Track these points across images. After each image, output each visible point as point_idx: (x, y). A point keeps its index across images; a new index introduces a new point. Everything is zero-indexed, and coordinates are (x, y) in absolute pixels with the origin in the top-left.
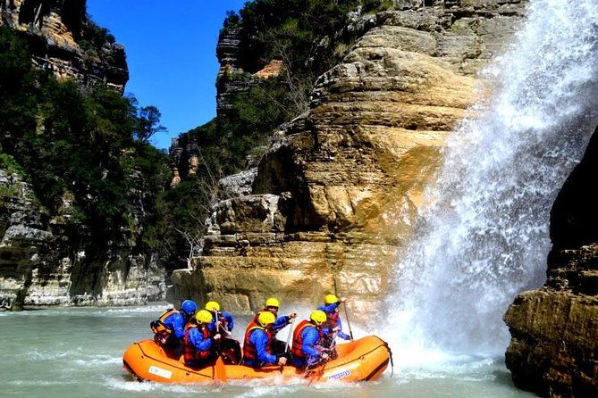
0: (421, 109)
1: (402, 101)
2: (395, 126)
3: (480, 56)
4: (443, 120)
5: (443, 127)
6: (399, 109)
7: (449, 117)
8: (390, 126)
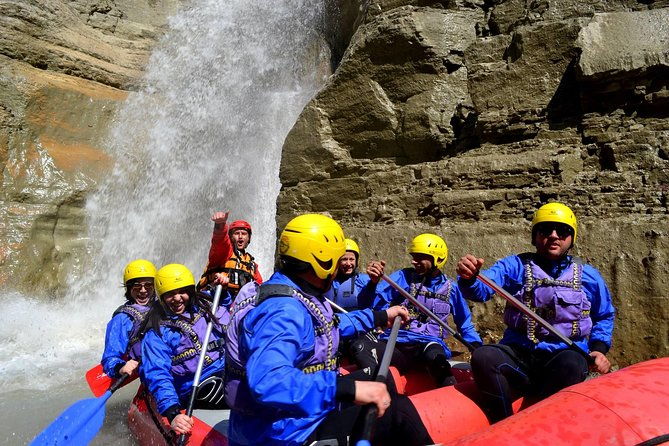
0: (50, 47)
1: (29, 33)
2: (20, 58)
3: (110, 13)
4: (77, 65)
5: (77, 72)
6: (25, 40)
7: (84, 62)
8: (12, 57)
